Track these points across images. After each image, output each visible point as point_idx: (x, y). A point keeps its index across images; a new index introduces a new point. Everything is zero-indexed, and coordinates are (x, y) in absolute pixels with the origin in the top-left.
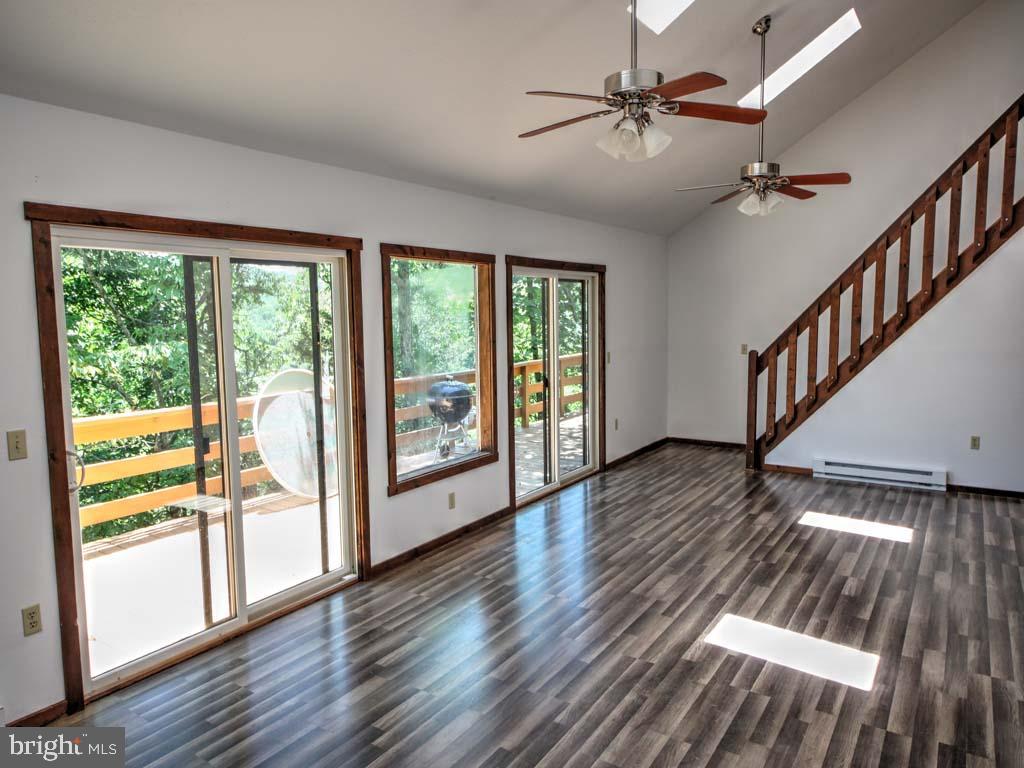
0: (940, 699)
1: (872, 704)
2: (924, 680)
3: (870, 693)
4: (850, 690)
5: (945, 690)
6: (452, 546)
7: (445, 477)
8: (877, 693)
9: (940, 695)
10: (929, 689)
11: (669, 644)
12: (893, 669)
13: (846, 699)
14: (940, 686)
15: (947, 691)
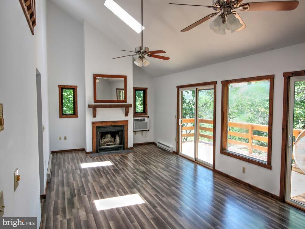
0: (78, 206)
1: (92, 198)
2: (84, 209)
3: (94, 200)
4: (99, 199)
5: (78, 209)
6: (237, 183)
7: (238, 159)
8: (92, 201)
9: (79, 207)
10: (82, 207)
11: (142, 190)
12: (92, 208)
13: (98, 197)
14: (79, 210)
15: (77, 209)
